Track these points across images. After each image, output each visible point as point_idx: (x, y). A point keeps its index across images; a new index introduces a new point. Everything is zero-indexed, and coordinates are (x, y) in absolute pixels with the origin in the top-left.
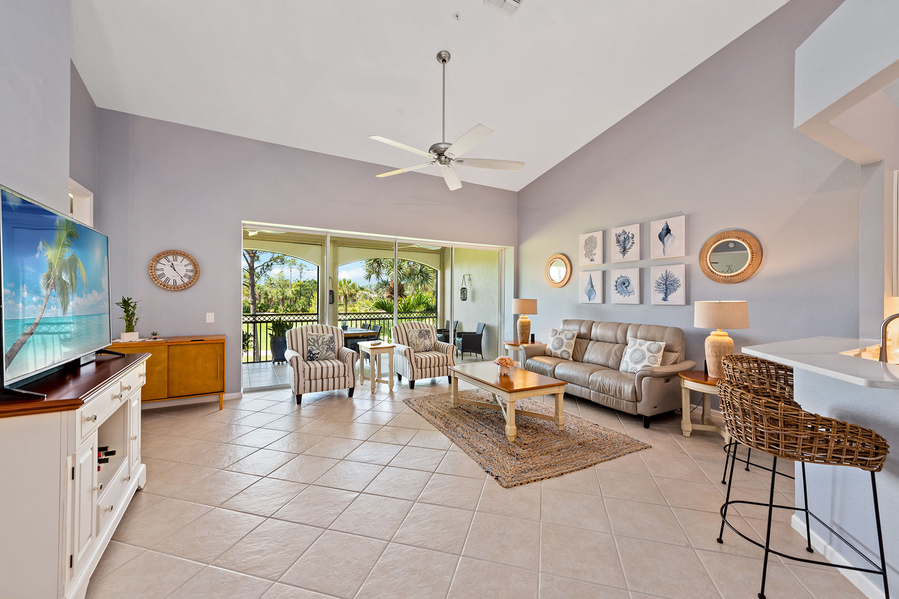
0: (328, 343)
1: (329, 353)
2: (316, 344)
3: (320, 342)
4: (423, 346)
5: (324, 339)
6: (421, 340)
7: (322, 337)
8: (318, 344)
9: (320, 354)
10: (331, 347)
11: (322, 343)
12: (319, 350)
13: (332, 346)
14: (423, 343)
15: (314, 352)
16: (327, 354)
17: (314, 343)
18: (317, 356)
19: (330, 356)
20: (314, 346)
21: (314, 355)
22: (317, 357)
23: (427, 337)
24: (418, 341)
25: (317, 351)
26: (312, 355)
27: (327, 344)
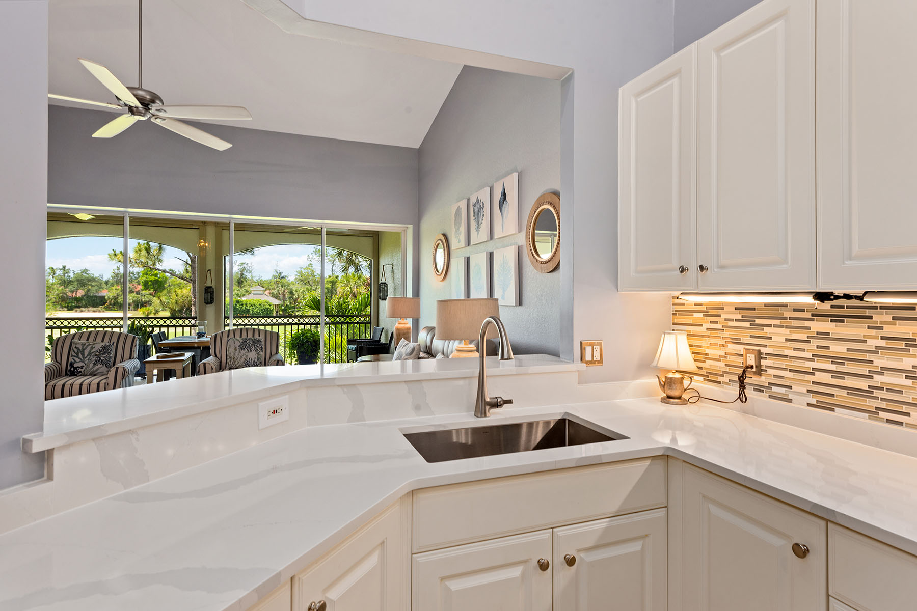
0: (98, 353)
1: (96, 367)
2: (80, 354)
3: (86, 353)
4: (243, 360)
5: (92, 348)
6: (243, 352)
7: (90, 346)
8: (83, 355)
9: (84, 368)
10: (102, 359)
11: (90, 354)
12: (83, 362)
13: (104, 357)
14: (244, 357)
15: (75, 365)
16: (95, 369)
17: (77, 354)
18: (80, 370)
19: (98, 372)
20: (78, 357)
21: (75, 368)
22: (81, 372)
23: (253, 349)
24: (237, 354)
25: (81, 364)
26: (72, 369)
27: (96, 355)
